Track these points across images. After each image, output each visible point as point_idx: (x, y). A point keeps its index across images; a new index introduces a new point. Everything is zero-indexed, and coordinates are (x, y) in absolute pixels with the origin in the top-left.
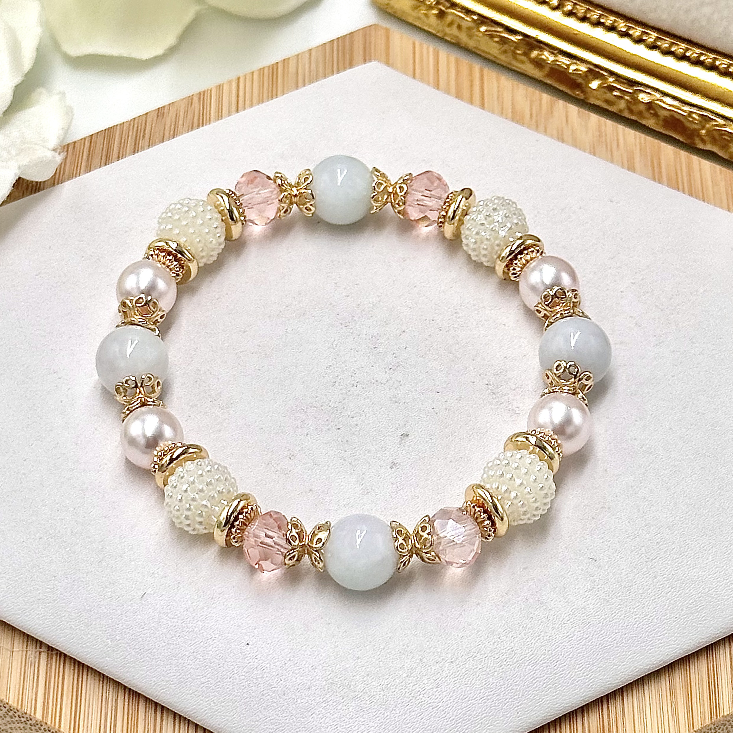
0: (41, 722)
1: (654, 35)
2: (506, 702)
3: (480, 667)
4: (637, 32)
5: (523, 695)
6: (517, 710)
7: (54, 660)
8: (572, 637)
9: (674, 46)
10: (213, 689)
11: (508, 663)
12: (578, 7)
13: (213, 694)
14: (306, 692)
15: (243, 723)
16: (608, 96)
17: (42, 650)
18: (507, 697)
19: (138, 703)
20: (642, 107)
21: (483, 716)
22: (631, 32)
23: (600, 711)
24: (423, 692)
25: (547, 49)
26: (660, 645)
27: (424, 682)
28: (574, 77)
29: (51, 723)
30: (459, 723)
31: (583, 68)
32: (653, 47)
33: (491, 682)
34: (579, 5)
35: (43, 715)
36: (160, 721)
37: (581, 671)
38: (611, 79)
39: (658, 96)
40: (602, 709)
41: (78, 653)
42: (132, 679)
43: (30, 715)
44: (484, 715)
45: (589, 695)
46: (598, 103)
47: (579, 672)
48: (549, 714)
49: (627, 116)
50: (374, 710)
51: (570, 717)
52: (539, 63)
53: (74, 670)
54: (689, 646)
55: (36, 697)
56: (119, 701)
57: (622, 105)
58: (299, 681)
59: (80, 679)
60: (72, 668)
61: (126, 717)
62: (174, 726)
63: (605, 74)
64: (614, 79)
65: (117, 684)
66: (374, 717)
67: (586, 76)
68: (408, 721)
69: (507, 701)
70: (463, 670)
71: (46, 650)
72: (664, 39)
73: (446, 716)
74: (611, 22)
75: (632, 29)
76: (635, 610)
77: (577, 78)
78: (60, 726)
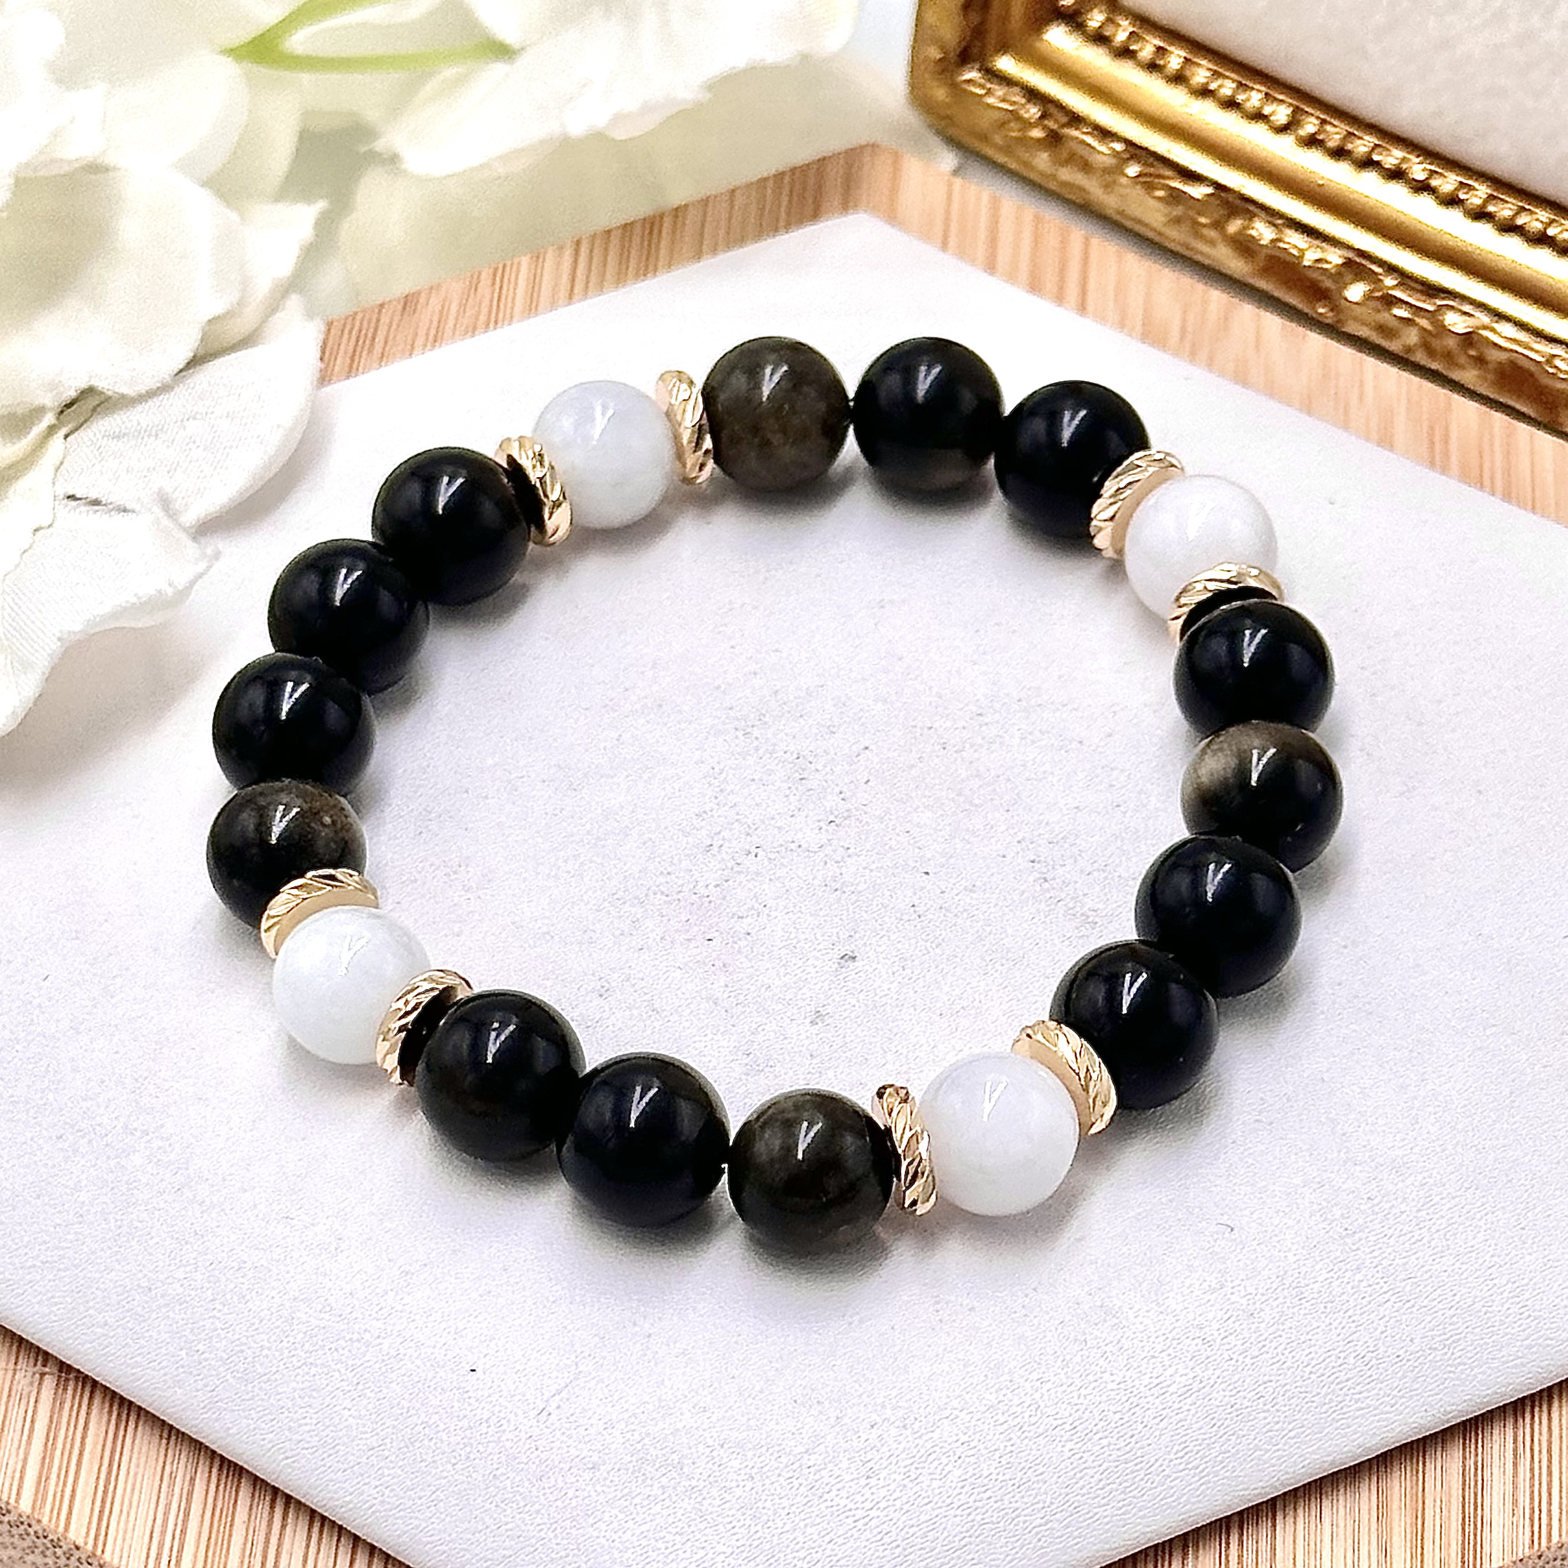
0: (28, 1517)
1: (1483, 190)
2: (1014, 1515)
3: (964, 1439)
4: (1448, 182)
5: (1052, 1503)
6: (1037, 1533)
7: (70, 1392)
8: (1169, 1386)
9: (1523, 214)
10: (391, 1462)
11: (1026, 1434)
12: (1328, 128)
13: (392, 1472)
14: (588, 1475)
15: (450, 1535)
16: (1384, 317)
17: (47, 1370)
18: (1018, 1505)
19: (238, 1486)
20: (1451, 343)
21: (963, 1543)
22: (1434, 183)
23: (1223, 1545)
24: (838, 1486)
25: (1263, 214)
26: (1358, 1413)
27: (840, 1465)
28: (1315, 275)
29: (50, 1521)
30: (911, 1554)
31: (1335, 257)
32: (1480, 215)
33: (985, 1473)
34: (1331, 123)
35: (35, 1502)
36: (279, 1527)
37: (1182, 1457)
38: (1389, 281)
39: (1484, 319)
40: (1228, 1544)
41: (119, 1377)
42: (224, 1435)
43: (8, 1503)
44: (967, 1540)
45: (1198, 1511)
46: (1363, 332)
47: (1179, 1461)
48: (1107, 1546)
49: (1422, 363)
50: (729, 1519)
51: (1156, 1555)
52: (1245, 246)
53: (110, 1412)
54: (1422, 1418)
55: (24, 1467)
56: (197, 1480)
57: (1412, 337)
58: (573, 1452)
59: (121, 1433)
60: (106, 1410)
61: (208, 1513)
62: (309, 1537)
63: (1378, 270)
64: (1395, 282)
65: (198, 1447)
66: (729, 1534)
67: (1339, 274)
68: (801, 1545)
69: (1017, 1512)
70: (929, 1445)
71: (55, 1371)
72: (1502, 200)
73: (882, 1539)
74: (1396, 162)
75: (1435, 175)
76: (1309, 1337)
77: (1320, 278)
78: (67, 1528)
